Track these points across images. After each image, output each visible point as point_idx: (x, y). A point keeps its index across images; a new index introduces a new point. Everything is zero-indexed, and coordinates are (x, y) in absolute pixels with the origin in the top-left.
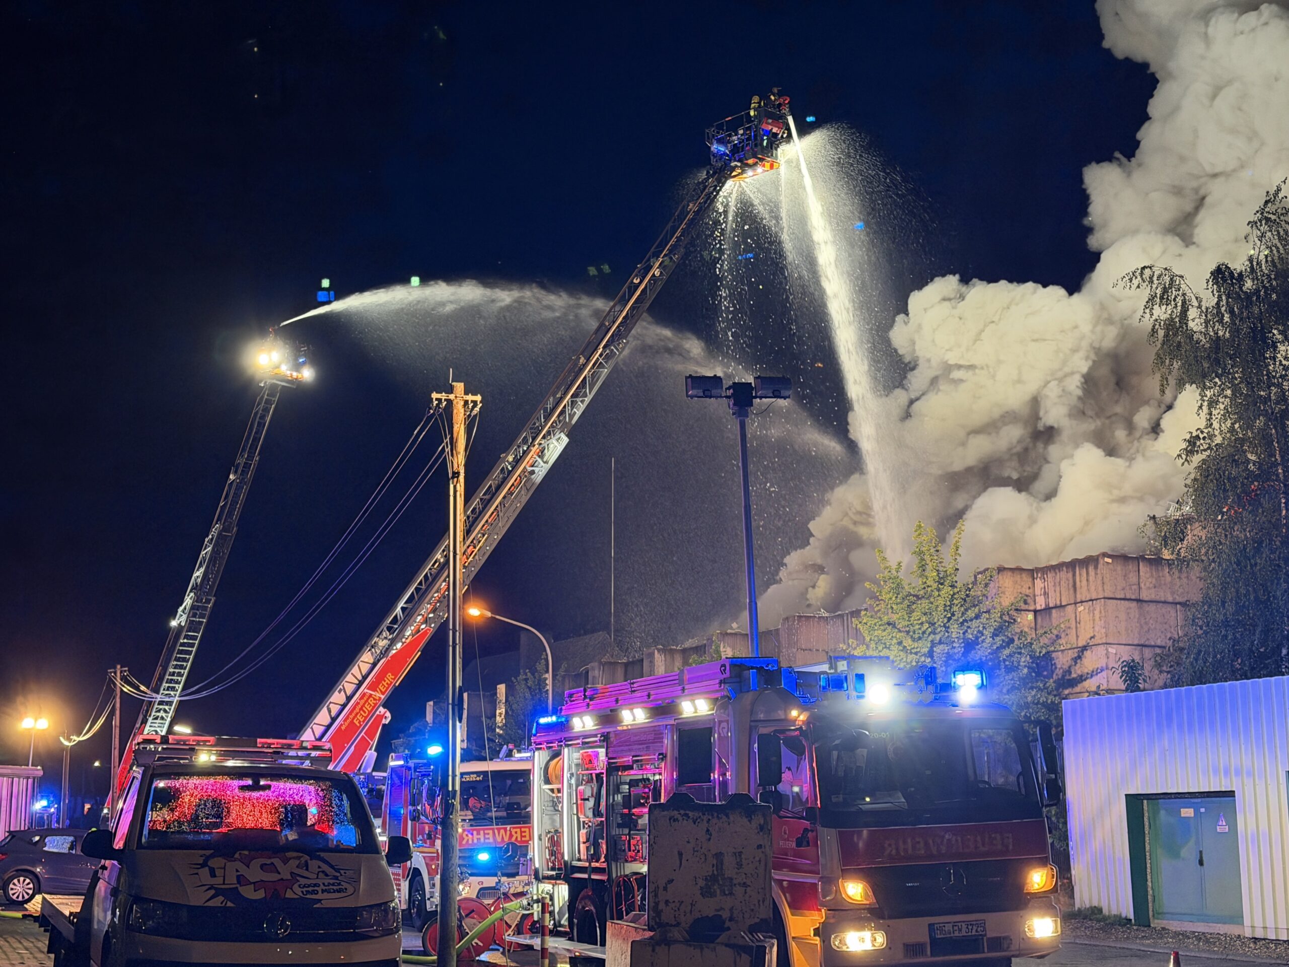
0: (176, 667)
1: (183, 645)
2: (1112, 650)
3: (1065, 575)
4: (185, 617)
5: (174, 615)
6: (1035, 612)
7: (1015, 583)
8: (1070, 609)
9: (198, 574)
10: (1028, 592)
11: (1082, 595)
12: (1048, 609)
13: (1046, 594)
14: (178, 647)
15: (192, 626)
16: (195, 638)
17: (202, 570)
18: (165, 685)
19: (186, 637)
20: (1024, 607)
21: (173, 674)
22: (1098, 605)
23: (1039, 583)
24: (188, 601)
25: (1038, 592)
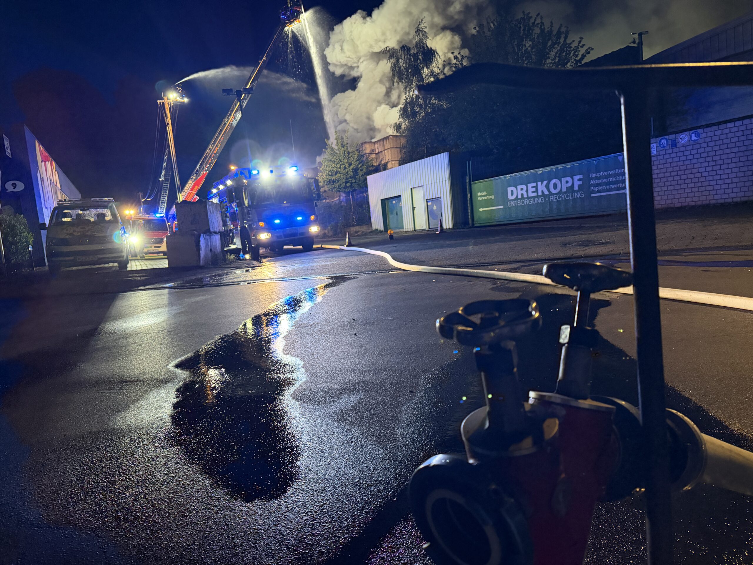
0: (164, 192)
1: (164, 185)
2: (393, 162)
3: (382, 143)
4: (163, 178)
5: (160, 177)
6: (376, 154)
7: (370, 146)
8: (383, 152)
9: (165, 164)
10: (373, 148)
11: (386, 148)
12: (379, 153)
13: (378, 148)
14: (163, 187)
15: (166, 180)
16: (168, 183)
17: (165, 163)
18: (162, 198)
19: (165, 183)
20: (372, 153)
21: (163, 194)
22: (389, 150)
23: (376, 145)
24: (163, 173)
25: (376, 148)
